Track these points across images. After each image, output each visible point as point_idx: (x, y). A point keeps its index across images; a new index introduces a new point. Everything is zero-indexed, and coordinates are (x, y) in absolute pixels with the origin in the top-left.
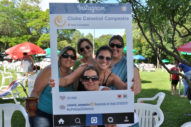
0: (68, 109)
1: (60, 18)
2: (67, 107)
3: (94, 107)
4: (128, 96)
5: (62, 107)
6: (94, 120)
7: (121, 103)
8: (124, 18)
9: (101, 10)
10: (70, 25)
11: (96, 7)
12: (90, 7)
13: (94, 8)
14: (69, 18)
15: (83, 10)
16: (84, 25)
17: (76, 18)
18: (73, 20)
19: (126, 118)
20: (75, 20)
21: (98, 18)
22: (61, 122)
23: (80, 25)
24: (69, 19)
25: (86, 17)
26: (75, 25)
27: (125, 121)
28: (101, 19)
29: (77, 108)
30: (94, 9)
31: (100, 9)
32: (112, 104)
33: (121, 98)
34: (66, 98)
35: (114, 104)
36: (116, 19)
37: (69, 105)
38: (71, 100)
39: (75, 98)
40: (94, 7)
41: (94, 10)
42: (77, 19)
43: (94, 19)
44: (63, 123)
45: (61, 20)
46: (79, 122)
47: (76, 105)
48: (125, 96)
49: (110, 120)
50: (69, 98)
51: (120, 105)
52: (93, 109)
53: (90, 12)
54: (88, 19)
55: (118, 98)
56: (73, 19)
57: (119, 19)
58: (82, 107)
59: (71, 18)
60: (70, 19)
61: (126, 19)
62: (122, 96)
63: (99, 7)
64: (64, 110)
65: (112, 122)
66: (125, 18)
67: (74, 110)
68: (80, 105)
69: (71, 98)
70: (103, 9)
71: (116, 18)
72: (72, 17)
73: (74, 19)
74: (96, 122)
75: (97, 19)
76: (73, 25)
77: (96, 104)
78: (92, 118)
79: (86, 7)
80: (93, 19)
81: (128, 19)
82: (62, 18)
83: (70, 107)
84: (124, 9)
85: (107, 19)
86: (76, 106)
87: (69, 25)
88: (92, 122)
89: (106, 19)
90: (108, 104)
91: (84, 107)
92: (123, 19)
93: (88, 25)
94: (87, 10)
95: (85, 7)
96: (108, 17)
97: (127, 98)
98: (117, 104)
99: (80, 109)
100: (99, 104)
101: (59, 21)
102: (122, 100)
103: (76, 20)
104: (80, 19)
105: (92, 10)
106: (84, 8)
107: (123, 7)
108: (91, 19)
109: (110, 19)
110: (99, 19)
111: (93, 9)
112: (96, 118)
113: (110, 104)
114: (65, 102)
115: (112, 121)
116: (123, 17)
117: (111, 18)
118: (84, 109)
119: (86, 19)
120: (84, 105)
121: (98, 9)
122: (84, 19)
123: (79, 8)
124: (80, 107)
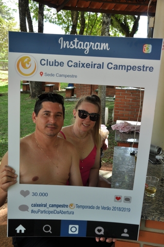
0: (32, 211)
1: (26, 60)
2: (31, 208)
3: (76, 210)
4: (132, 200)
5: (23, 208)
6: (74, 229)
7: (120, 209)
8: (144, 67)
9: (102, 49)
10: (44, 74)
11: (93, 44)
12: (82, 43)
13: (90, 44)
14: (43, 61)
15: (68, 47)
16: (68, 76)
17: (55, 62)
18: (50, 65)
19: (126, 230)
20: (53, 65)
21: (94, 64)
22: (21, 231)
23: (61, 76)
24: (43, 64)
25: (72, 62)
26: (53, 75)
27: (123, 235)
28: (100, 66)
29: (47, 210)
30: (88, 47)
31: (100, 48)
32: (104, 208)
33: (121, 202)
34: (31, 194)
35: (109, 209)
36: (128, 68)
37: (35, 205)
38: (38, 197)
39: (45, 195)
40: (88, 43)
41: (88, 50)
42: (57, 64)
43: (87, 65)
44: (23, 232)
45: (28, 64)
46: (50, 231)
47: (45, 206)
48: (127, 199)
49: (99, 231)
50: (35, 194)
51: (117, 212)
52: (73, 213)
53: (80, 52)
54: (76, 65)
55: (115, 201)
56: (49, 63)
57: (134, 68)
58: (55, 208)
59: (46, 62)
60: (45, 64)
61: (148, 69)
62: (123, 199)
63: (99, 44)
64: (26, 211)
65: (102, 235)
66: (147, 67)
67: (42, 212)
68: (53, 206)
69: (38, 194)
70: (105, 49)
71: (128, 66)
72: (47, 60)
73: (51, 64)
74: (77, 232)
75: (93, 66)
76: (48, 75)
77: (78, 207)
78: (70, 226)
79: (74, 43)
80: (85, 65)
81: (151, 69)
82: (30, 60)
83: (36, 209)
84: (148, 48)
85: (112, 68)
86: (46, 208)
87: (41, 74)
88: (70, 232)
89: (110, 67)
90: (98, 208)
91: (59, 209)
92: (142, 68)
93: (76, 76)
94: (76, 48)
95: (72, 42)
96: (114, 64)
97: (130, 202)
98: (112, 209)
99: (52, 212)
100: (83, 207)
101: (24, 66)
102: (122, 204)
103: (55, 65)
104: (61, 64)
105: (85, 50)
106: (70, 44)
107: (146, 45)
108: (81, 65)
109: (116, 67)
110: (96, 66)
111: (86, 46)
112: (77, 226)
113: (101, 208)
114: (29, 201)
115: (102, 233)
116: (142, 66)
117: (120, 66)
118: (58, 213)
119: (73, 64)
120: (60, 206)
121: (95, 48)
122: (70, 65)
123: (60, 44)
124: (52, 209)
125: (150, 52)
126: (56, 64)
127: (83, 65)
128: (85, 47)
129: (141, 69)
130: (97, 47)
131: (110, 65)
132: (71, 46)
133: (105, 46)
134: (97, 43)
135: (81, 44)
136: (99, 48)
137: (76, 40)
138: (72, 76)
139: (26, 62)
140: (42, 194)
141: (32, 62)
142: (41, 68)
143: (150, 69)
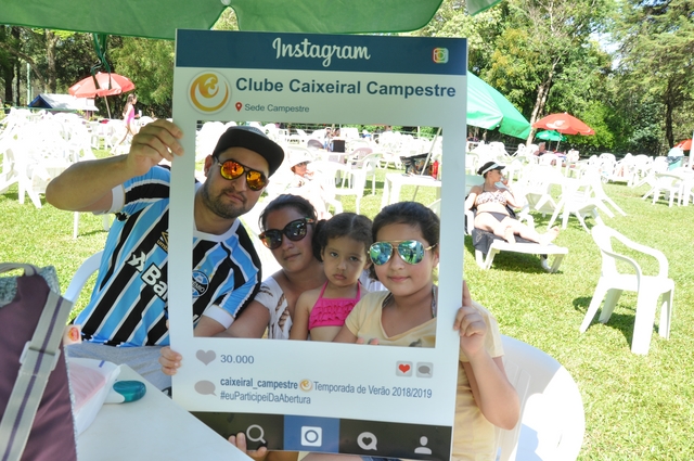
0: (223, 395)
1: (209, 81)
2: (219, 389)
3: (314, 394)
4: (435, 371)
6: (311, 436)
7: (408, 392)
8: (437, 88)
9: (355, 57)
10: (243, 107)
11: (339, 48)
12: (318, 47)
13: (332, 49)
14: (242, 82)
15: (291, 55)
16: (291, 109)
17: (266, 84)
18: (255, 89)
19: (424, 441)
20: (261, 89)
21: (343, 86)
23: (277, 109)
24: (241, 87)
25: (299, 82)
26: (261, 108)
27: (418, 451)
28: (354, 89)
29: (253, 392)
30: (330, 55)
31: (352, 54)
32: (374, 391)
33: (410, 375)
34: (219, 358)
35: (385, 392)
36: (407, 92)
37: (227, 383)
38: (234, 365)
39: (249, 360)
40: (329, 48)
41: (329, 59)
42: (269, 86)
43: (327, 88)
45: (213, 88)
46: (261, 438)
47: (250, 383)
48: (424, 370)
50: (226, 359)
51: (403, 399)
52: (309, 401)
53: (314, 64)
54: (307, 88)
55: (398, 374)
56: (253, 86)
57: (418, 91)
58: (270, 390)
59: (247, 84)
60: (245, 88)
61: (445, 91)
62: (414, 369)
63: (350, 48)
64: (211, 395)
65: (372, 450)
66: (442, 89)
67: (243, 398)
68: (265, 384)
69: (234, 360)
70: (361, 57)
71: (407, 88)
72: (251, 80)
73: (258, 87)
74: (318, 444)
75: (340, 88)
76: (252, 108)
77: (320, 387)
78: (304, 429)
79: (302, 48)
80: (324, 88)
81: (451, 92)
82: (216, 82)
83: (230, 389)
85: (376, 91)
86: (250, 388)
87: (238, 106)
88: (304, 443)
89: (372, 90)
90: (362, 390)
91: (278, 392)
92: (434, 90)
93: (307, 109)
94: (307, 56)
95: (297, 46)
96: (379, 85)
97: (431, 376)
98: (392, 391)
99: (263, 398)
100: (331, 388)
101: (204, 92)
102: (413, 380)
103: (266, 89)
104: (278, 87)
105: (323, 59)
106: (293, 49)
107: (437, 49)
108: (316, 88)
109: (385, 90)
110: (346, 88)
111: (326, 53)
112: (319, 430)
113: (368, 391)
114: (215, 372)
115: (373, 446)
116: (433, 86)
117: (391, 87)
118: (277, 399)
119: (301, 87)
120: (280, 385)
121: (343, 55)
122: (295, 88)
123: (276, 50)
124: (263, 391)
125: (446, 61)
126: (267, 86)
127: (320, 87)
128: (323, 55)
129: (432, 93)
130: (346, 54)
131: (372, 85)
132: (297, 53)
133: (361, 52)
134: (346, 47)
135: (315, 49)
136: (349, 55)
137: (306, 43)
138: (300, 109)
139: (208, 85)
140: (242, 359)
141: (221, 85)
142: (238, 96)
143: (448, 92)
